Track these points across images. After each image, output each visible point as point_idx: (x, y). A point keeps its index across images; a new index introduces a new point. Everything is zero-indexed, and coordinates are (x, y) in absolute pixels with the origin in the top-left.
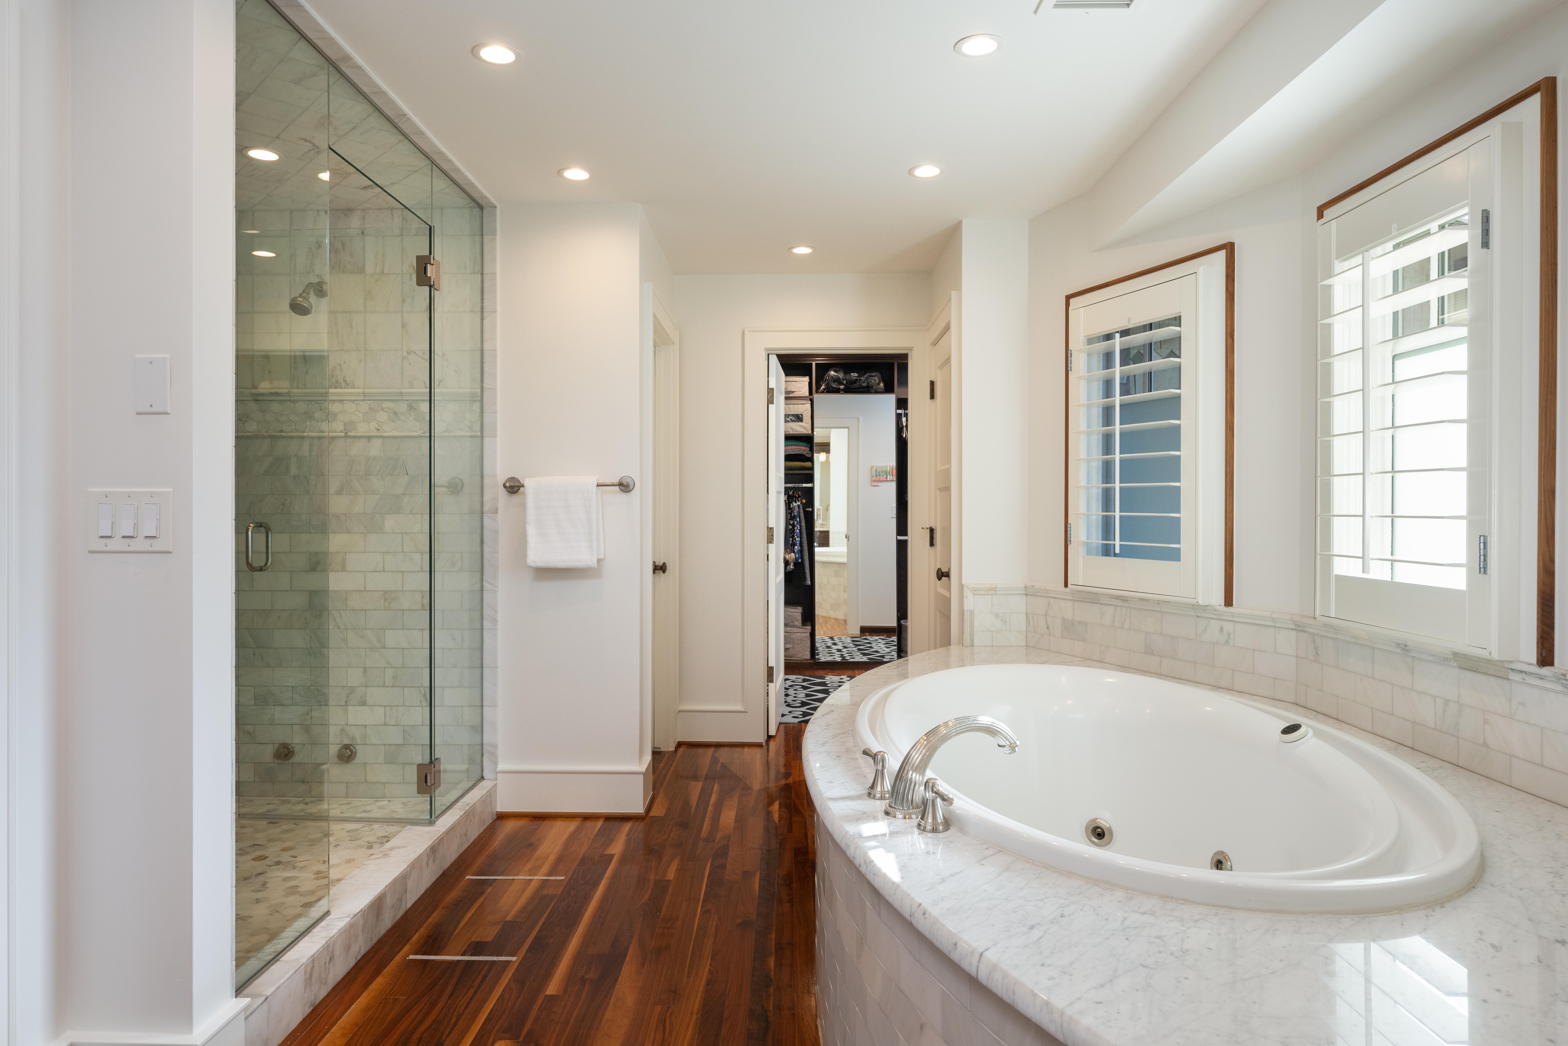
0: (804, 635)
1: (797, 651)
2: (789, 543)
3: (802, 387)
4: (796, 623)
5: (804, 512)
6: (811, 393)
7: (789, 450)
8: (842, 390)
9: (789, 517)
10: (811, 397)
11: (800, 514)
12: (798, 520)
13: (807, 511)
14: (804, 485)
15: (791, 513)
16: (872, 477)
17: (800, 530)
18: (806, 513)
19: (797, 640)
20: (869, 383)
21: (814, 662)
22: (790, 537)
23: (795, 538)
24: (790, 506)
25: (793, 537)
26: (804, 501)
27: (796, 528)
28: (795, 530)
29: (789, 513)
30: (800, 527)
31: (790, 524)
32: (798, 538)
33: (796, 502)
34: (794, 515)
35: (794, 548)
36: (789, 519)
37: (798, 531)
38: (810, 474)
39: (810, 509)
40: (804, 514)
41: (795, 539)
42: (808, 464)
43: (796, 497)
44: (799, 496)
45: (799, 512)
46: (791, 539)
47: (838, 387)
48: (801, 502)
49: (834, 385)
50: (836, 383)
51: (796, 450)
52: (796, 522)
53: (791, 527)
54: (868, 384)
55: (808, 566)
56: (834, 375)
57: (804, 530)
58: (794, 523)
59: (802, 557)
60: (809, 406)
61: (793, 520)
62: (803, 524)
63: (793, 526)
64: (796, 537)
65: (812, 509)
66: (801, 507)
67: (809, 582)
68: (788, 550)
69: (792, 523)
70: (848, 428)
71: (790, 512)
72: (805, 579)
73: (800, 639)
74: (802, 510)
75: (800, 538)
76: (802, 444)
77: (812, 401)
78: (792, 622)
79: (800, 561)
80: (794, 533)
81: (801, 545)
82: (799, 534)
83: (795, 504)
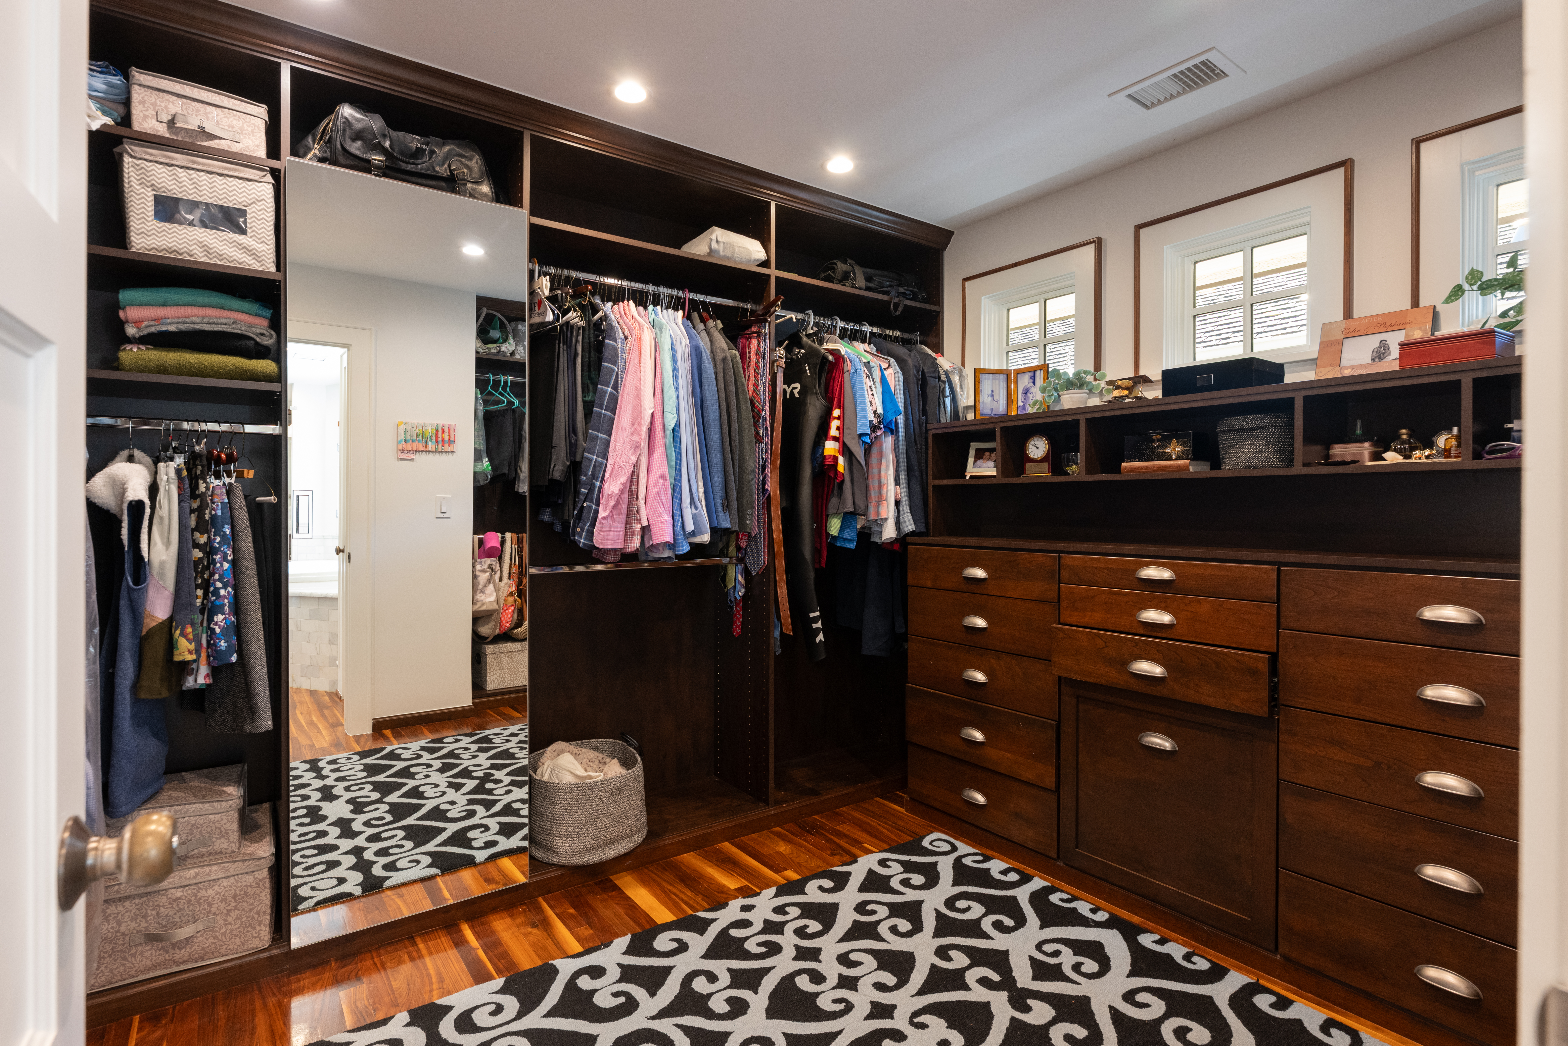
0: (250, 879)
1: (224, 934)
2: (193, 605)
3: (242, 129)
4: (221, 844)
5: (248, 506)
6: (274, 151)
7: (196, 319)
8: (377, 167)
9: (193, 521)
10: (275, 164)
11: (236, 513)
12: (228, 531)
13: (261, 504)
14: (249, 429)
15: (200, 511)
16: (398, 442)
17: (235, 563)
18: (256, 511)
19: (224, 900)
20: (454, 170)
21: (285, 950)
22: (197, 586)
23: (217, 590)
24: (194, 487)
25: (206, 585)
26: (250, 474)
27: (218, 557)
28: (214, 562)
29: (192, 511)
30: (235, 551)
31: (196, 545)
32: (225, 587)
33: (218, 476)
34: (213, 517)
35: (210, 620)
36: (193, 530)
37: (226, 565)
38: (273, 393)
39: (272, 499)
40: (249, 511)
41: (216, 592)
42: (266, 365)
43: (218, 461)
44: (230, 459)
45: (230, 506)
46: (200, 592)
47: (364, 156)
48: (240, 476)
49: (355, 148)
50: (359, 143)
51: (223, 321)
52: (218, 539)
53: (201, 555)
54: (451, 171)
55: (265, 670)
56: (351, 115)
57: (249, 563)
58: (210, 541)
59: (241, 648)
60: (266, 190)
61: (207, 532)
62: (247, 544)
63: (209, 550)
64: (219, 585)
65: (279, 498)
66: (239, 492)
67: (266, 723)
68: (189, 630)
69: (203, 539)
70: (347, 346)
71: (195, 505)
72: (252, 712)
73: (235, 897)
74: (240, 502)
75: (235, 588)
76: (245, 305)
77: (275, 173)
78: (205, 845)
79: (234, 658)
80: (212, 574)
81: (237, 607)
82: (229, 577)
83: (214, 482)
